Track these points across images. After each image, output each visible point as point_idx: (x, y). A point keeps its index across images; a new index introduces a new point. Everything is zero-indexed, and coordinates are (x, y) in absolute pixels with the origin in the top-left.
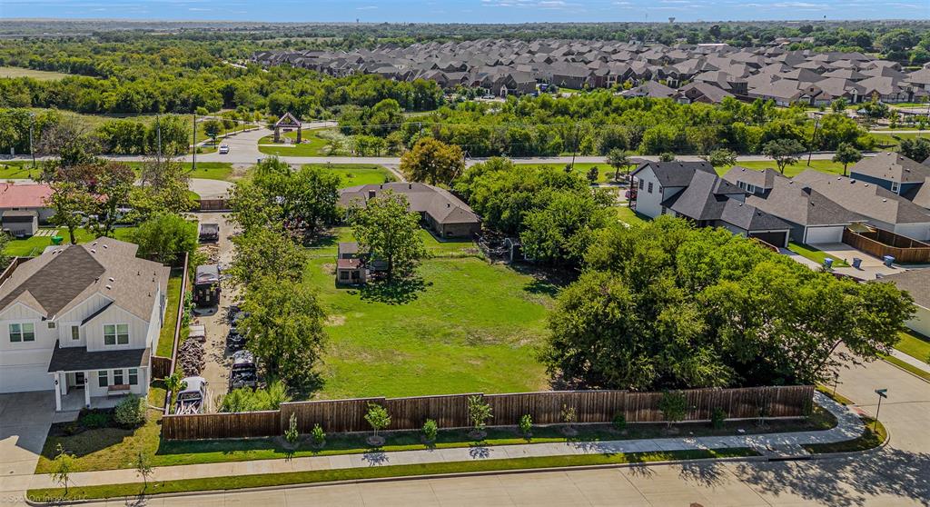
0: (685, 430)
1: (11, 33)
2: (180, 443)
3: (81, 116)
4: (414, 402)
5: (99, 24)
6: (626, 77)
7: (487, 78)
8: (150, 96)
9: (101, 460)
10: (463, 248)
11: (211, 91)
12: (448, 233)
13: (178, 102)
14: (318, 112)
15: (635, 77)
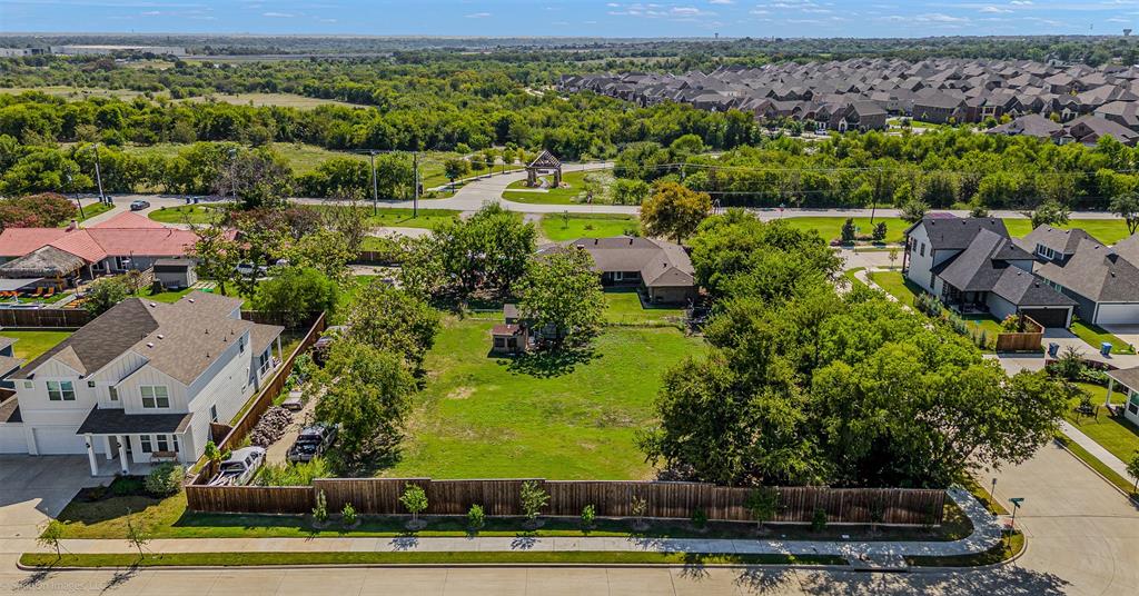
0: (777, 533)
1: (304, 53)
2: (205, 515)
3: (327, 152)
4: (465, 485)
5: (406, 42)
6: (1008, 108)
7: (824, 109)
8: (408, 129)
9: (114, 528)
10: (666, 316)
11: (482, 125)
12: (658, 298)
13: (441, 137)
14: (601, 150)
15: (1021, 108)
